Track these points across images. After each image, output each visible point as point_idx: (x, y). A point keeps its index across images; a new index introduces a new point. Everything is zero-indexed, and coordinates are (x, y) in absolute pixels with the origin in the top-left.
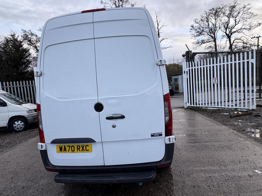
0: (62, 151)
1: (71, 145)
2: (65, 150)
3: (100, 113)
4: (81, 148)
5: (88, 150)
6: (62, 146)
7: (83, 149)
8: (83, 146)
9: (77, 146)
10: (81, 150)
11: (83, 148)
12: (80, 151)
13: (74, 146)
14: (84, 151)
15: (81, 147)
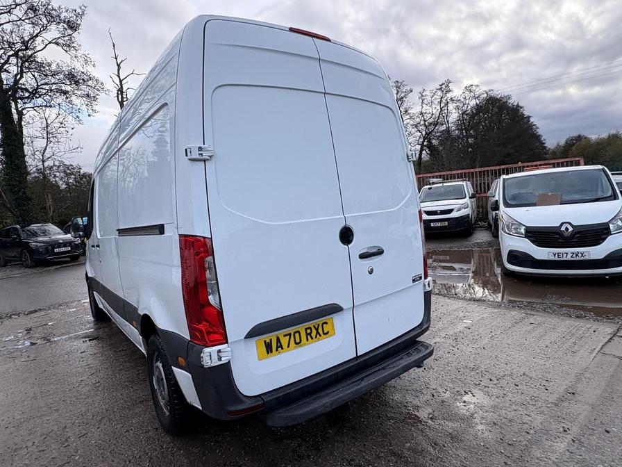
0: (272, 352)
1: (291, 330)
2: (279, 346)
3: (349, 246)
4: (314, 332)
5: (328, 333)
6: (271, 340)
7: (318, 333)
8: (316, 327)
9: (306, 329)
10: (314, 337)
11: (317, 330)
12: (312, 338)
13: (298, 332)
14: (320, 336)
15: (313, 329)
